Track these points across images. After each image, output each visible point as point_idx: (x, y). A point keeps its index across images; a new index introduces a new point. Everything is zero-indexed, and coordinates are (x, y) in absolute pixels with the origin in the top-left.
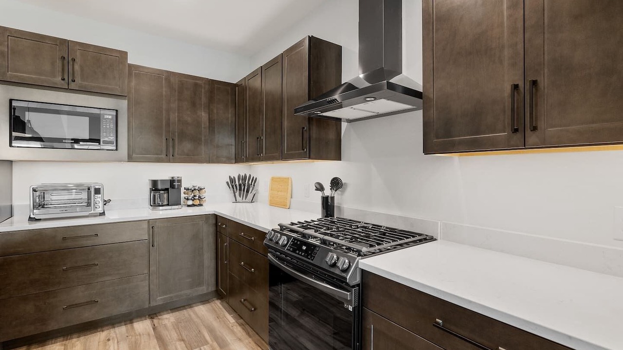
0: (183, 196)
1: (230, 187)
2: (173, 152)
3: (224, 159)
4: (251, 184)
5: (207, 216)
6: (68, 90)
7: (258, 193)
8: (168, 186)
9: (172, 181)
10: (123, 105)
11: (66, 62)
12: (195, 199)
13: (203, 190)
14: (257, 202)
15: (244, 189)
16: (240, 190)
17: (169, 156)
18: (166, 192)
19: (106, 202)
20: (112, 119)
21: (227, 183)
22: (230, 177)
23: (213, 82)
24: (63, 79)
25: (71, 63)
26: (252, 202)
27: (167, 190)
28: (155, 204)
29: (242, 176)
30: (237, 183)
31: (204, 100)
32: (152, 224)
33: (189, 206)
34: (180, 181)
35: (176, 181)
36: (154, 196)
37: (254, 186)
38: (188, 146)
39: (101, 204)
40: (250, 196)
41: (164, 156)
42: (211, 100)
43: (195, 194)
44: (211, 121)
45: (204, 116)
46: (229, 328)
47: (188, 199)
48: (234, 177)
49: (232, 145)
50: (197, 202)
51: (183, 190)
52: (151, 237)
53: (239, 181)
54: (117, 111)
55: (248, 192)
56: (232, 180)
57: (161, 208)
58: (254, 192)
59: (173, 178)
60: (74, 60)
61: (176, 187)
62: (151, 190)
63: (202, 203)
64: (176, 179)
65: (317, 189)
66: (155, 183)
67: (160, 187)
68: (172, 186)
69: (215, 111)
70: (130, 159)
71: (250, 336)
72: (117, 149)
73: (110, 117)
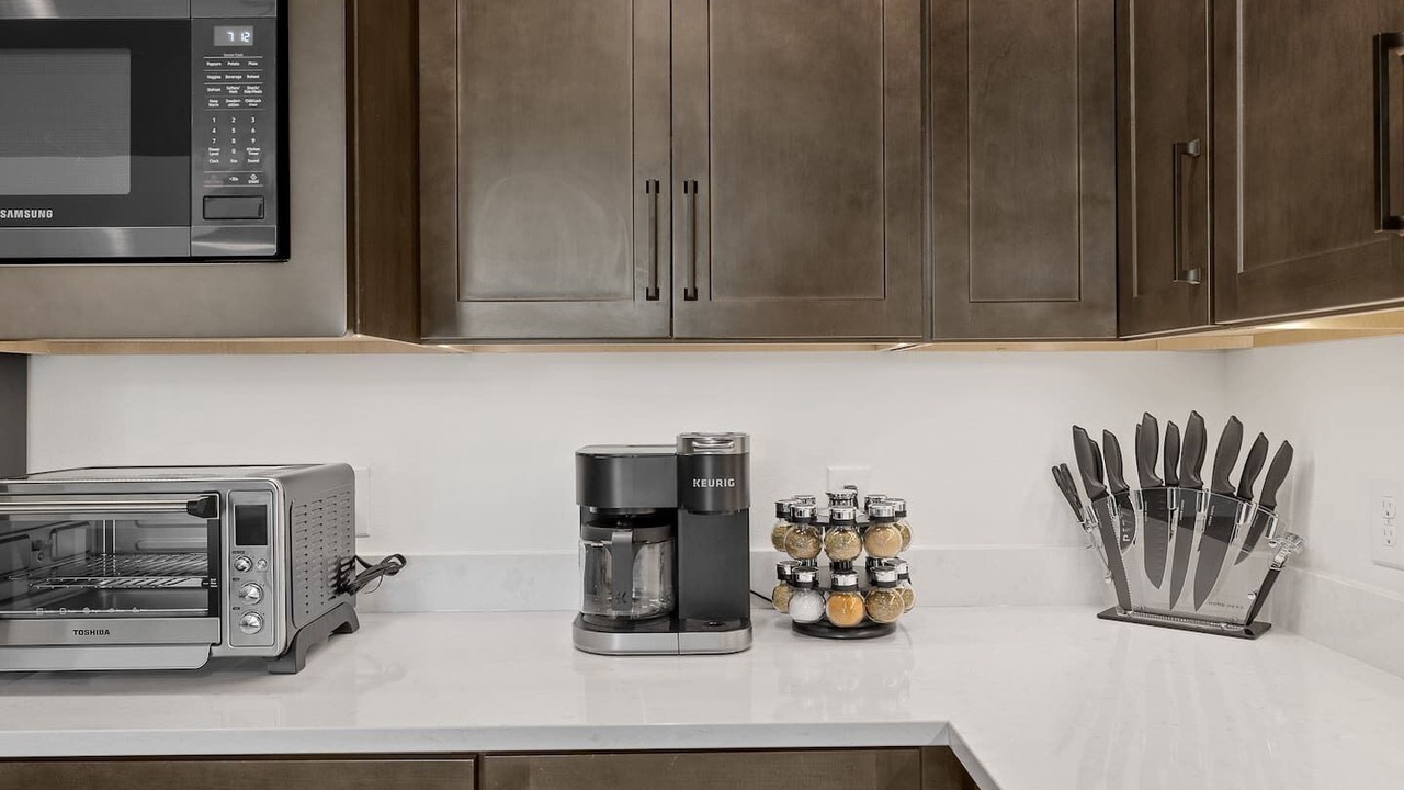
1: (1076, 505)
3: (1035, 310)
4: (1245, 494)
7: (1299, 559)
8: (666, 498)
9: (688, 464)
12: (835, 588)
13: (892, 531)
14: (1291, 628)
20: (256, 49)
21: (1062, 475)
22: (1078, 434)
26: (1251, 629)
27: (663, 519)
29: (1172, 428)
30: (1133, 480)
33: (803, 629)
34: (734, 465)
35: (708, 467)
36: (599, 554)
37: (1268, 504)
40: (1237, 584)
43: (841, 555)
47: (793, 583)
48: (1109, 438)
50: (854, 610)
51: (763, 524)
53: (1145, 461)
56: (1095, 458)
57: (618, 641)
59: (688, 441)
61: (715, 503)
63: (881, 615)
64: (709, 448)
66: (598, 471)
67: (622, 501)
68: (689, 496)
72: (283, 253)
73: (246, 37)
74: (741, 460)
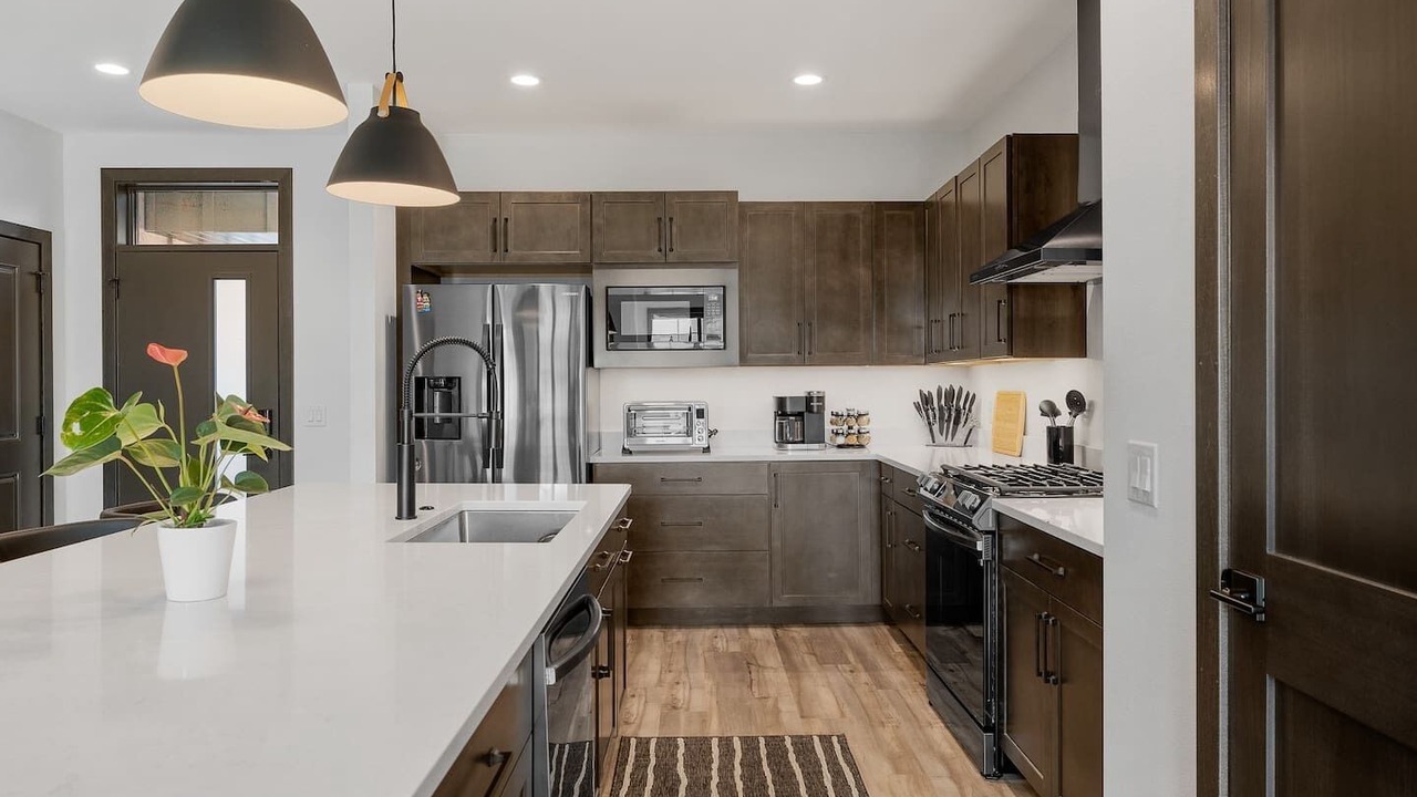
0: (828, 427)
1: (920, 413)
2: (810, 348)
3: (903, 357)
4: (964, 408)
5: (864, 463)
6: (667, 264)
7: (977, 426)
8: (802, 408)
9: (809, 399)
10: (731, 277)
11: (662, 225)
12: (850, 434)
13: (865, 418)
14: (977, 445)
15: (949, 417)
16: (941, 418)
17: (804, 353)
18: (798, 418)
19: (712, 433)
20: (718, 301)
21: (916, 404)
22: (921, 393)
23: (879, 207)
24: (660, 250)
25: (668, 224)
26: (965, 445)
27: (800, 414)
28: (782, 440)
29: (946, 391)
30: (936, 405)
31: (863, 243)
32: (774, 469)
33: (840, 446)
34: (821, 399)
35: (815, 400)
36: (781, 425)
37: (970, 410)
38: (836, 334)
39: (705, 434)
40: (962, 432)
41: (794, 355)
42: (877, 242)
43: (850, 425)
44: (878, 284)
45: (863, 273)
46: (890, 657)
47: (837, 434)
48: (929, 394)
49: (919, 327)
50: (853, 440)
51: (828, 417)
52: (773, 490)
53: (939, 400)
54: (724, 287)
55: (957, 422)
56: (926, 399)
57: (791, 446)
58: (969, 425)
59: (809, 393)
60: (671, 219)
61: (815, 410)
62: (776, 414)
63: (864, 442)
64: (815, 395)
65: (1044, 414)
66: (781, 402)
67: (788, 410)
68: (809, 409)
69: (885, 263)
70: (744, 361)
71: (918, 669)
72: (725, 348)
73: (716, 298)
74: (823, 398)
